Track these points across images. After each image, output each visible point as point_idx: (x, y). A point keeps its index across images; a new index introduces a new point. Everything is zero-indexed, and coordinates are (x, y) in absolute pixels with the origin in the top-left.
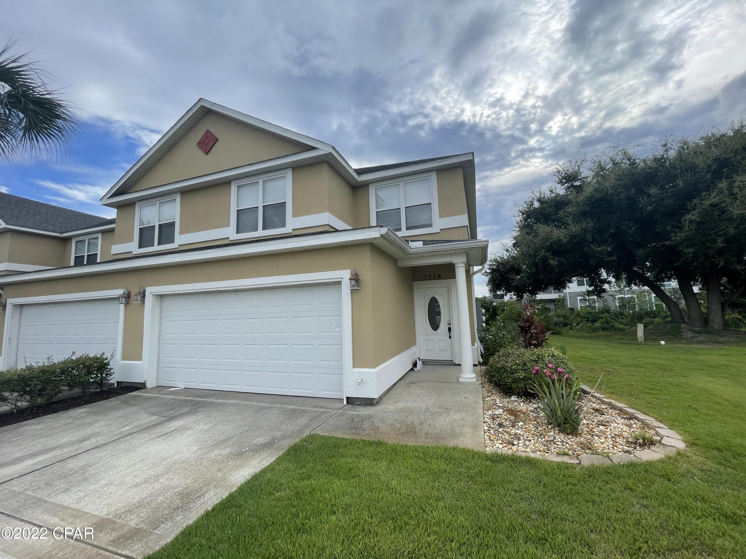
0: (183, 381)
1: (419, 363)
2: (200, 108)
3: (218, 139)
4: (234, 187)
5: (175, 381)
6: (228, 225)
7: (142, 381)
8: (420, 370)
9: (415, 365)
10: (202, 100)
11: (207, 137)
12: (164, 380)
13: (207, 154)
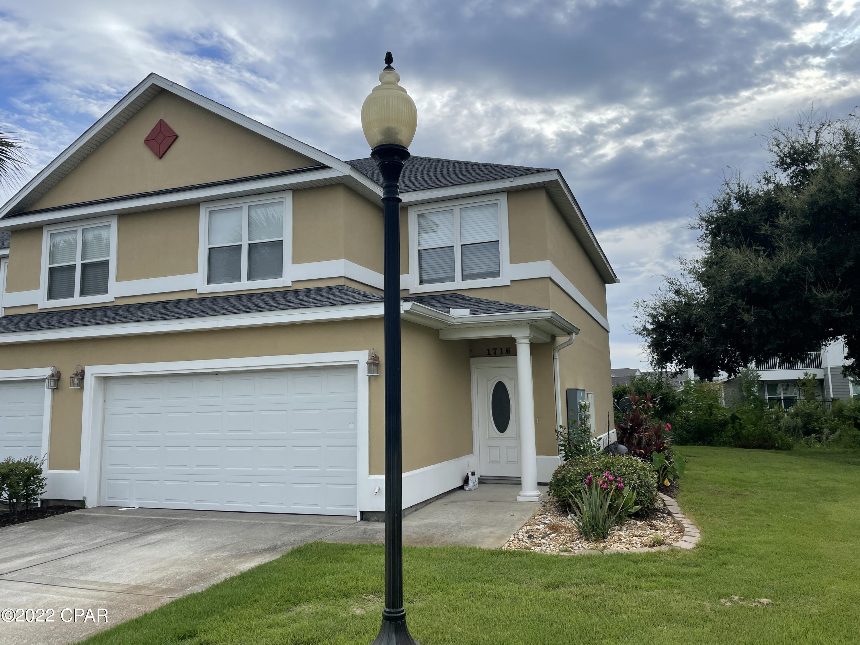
0: (138, 499)
1: (473, 481)
2: (150, 87)
3: (177, 137)
4: (203, 213)
5: (126, 499)
6: (195, 270)
7: (80, 498)
8: (473, 489)
9: (466, 481)
10: (153, 76)
11: (160, 132)
12: (109, 498)
13: (160, 158)
